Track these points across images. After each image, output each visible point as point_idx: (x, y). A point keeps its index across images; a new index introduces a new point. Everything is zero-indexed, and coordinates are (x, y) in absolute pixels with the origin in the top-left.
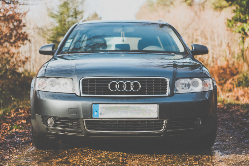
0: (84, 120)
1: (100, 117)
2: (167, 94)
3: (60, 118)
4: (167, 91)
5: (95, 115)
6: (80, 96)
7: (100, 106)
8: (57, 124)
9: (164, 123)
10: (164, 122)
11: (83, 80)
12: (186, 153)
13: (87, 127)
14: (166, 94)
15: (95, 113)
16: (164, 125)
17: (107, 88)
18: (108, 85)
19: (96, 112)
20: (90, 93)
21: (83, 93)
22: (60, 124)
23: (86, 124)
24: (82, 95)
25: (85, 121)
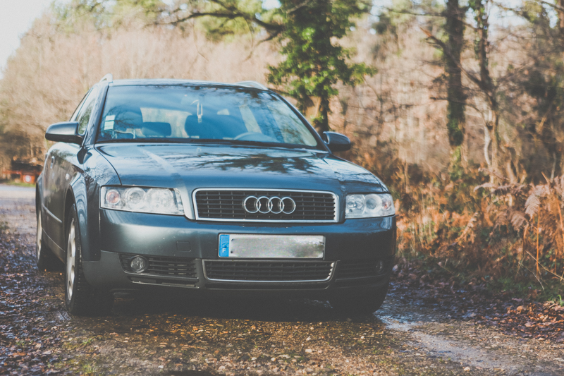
0: (203, 260)
1: (231, 255)
2: (336, 219)
3: (156, 258)
4: (336, 214)
5: (222, 252)
6: (194, 220)
7: (232, 237)
8: (151, 267)
9: (331, 268)
10: (332, 265)
11: (198, 193)
12: (349, 320)
13: (207, 272)
14: (333, 219)
15: (224, 250)
16: (331, 270)
17: (241, 206)
18: (241, 202)
19: (226, 247)
20: (211, 216)
21: (200, 216)
22: (156, 267)
23: (206, 268)
24: (197, 218)
25: (205, 262)
